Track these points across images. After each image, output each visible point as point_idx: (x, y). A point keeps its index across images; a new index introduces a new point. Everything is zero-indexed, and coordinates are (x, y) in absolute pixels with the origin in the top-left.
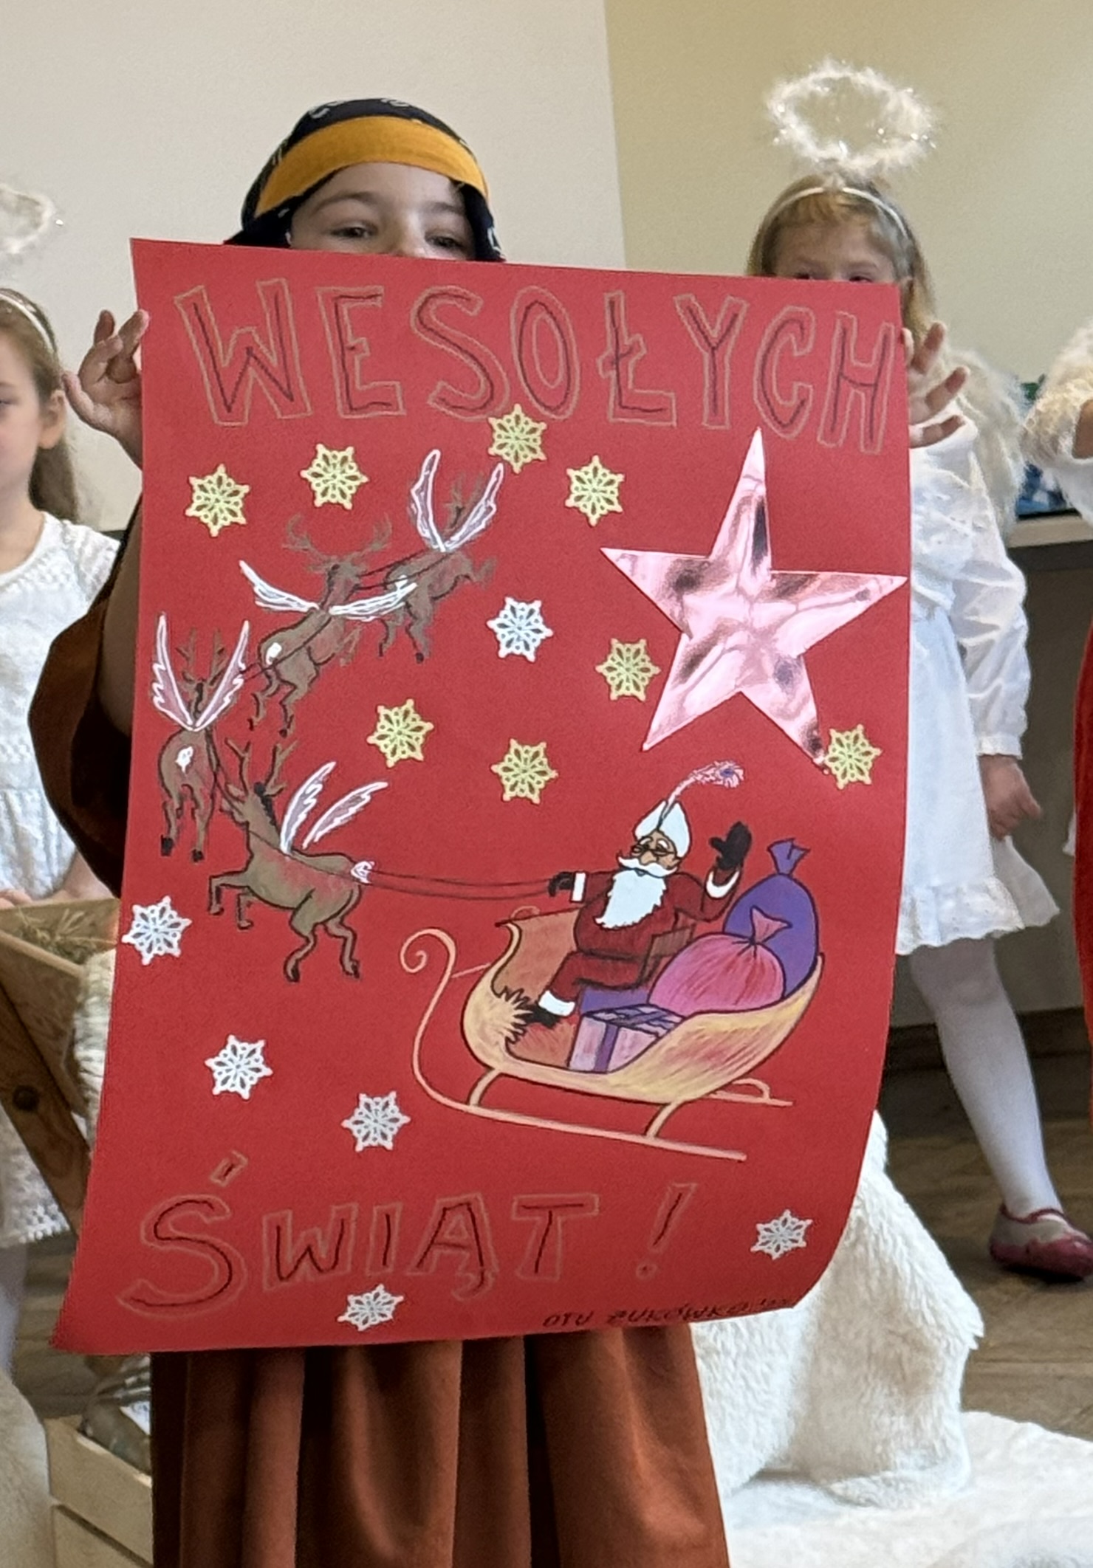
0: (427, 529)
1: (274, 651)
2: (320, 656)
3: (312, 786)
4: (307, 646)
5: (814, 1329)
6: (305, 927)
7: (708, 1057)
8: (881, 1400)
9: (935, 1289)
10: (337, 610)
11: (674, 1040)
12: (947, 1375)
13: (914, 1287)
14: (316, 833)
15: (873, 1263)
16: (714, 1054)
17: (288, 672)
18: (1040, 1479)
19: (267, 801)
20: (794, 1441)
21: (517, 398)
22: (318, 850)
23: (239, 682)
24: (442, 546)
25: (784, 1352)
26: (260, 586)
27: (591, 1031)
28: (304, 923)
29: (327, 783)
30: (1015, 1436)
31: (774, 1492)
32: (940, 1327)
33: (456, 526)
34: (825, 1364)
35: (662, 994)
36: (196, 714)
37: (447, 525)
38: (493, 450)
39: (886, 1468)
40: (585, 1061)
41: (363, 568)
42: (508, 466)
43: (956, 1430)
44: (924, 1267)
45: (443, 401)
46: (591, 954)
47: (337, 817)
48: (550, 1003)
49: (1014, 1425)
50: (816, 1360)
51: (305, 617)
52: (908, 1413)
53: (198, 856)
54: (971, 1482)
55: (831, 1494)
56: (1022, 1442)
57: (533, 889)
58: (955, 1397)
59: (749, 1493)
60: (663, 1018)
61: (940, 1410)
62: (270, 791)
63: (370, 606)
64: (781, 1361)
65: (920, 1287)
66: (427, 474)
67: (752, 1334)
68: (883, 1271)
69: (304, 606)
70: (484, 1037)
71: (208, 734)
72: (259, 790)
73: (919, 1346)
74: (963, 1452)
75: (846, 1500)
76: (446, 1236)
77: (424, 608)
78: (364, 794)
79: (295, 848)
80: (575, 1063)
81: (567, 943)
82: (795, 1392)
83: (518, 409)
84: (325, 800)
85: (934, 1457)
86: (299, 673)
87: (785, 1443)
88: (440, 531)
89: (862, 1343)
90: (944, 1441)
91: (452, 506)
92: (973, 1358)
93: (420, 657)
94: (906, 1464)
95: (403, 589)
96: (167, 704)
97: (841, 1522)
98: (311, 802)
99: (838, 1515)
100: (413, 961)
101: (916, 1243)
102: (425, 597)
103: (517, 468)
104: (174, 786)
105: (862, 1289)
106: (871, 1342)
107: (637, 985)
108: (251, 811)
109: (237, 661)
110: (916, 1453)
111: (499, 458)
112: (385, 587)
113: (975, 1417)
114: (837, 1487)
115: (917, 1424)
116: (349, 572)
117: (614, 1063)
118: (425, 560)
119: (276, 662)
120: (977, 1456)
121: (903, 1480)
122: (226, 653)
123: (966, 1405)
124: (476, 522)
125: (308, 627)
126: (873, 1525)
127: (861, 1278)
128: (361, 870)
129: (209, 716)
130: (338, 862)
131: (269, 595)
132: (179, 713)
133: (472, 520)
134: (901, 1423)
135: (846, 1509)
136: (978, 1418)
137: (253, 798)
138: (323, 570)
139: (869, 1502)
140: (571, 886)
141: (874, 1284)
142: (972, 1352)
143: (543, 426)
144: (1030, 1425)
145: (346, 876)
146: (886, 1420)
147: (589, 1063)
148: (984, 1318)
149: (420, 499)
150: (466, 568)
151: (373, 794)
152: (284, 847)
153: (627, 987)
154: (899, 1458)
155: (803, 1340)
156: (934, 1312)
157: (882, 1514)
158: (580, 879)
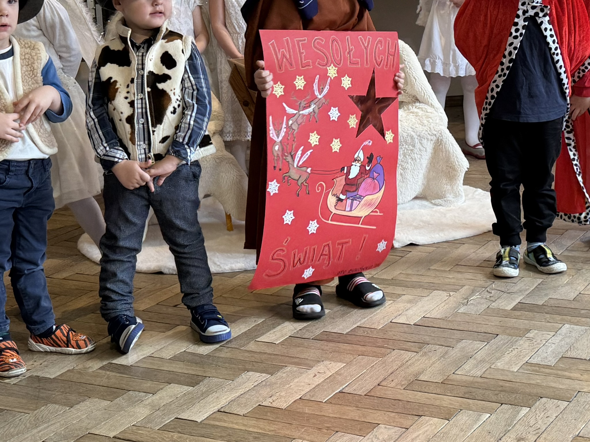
0: (317, 93)
1: (290, 122)
2: (299, 122)
3: (299, 152)
4: (296, 121)
5: (429, 165)
6: (299, 184)
7: (369, 205)
8: (444, 182)
9: (458, 156)
10: (301, 112)
11: (363, 202)
12: (460, 176)
13: (453, 156)
14: (301, 163)
15: (444, 150)
16: (369, 204)
17: (294, 127)
18: (481, 202)
19: (292, 156)
20: (423, 190)
21: (332, 62)
22: (301, 167)
23: (285, 130)
24: (320, 97)
25: (422, 170)
26: (287, 108)
27: (349, 201)
28: (299, 183)
29: (303, 150)
30: (475, 191)
31: (418, 202)
32: (459, 165)
33: (322, 91)
34: (431, 173)
35: (361, 192)
36: (278, 137)
37: (320, 92)
38: (328, 75)
39: (445, 198)
40: (348, 209)
41: (305, 103)
42: (331, 78)
43: (462, 190)
44: (456, 151)
45: (319, 64)
46: (348, 184)
47: (304, 159)
48: (342, 197)
49: (475, 189)
50: (429, 172)
51: (295, 114)
52: (450, 185)
53: (280, 170)
54: (465, 201)
55: (432, 203)
56: (477, 193)
57: (337, 171)
58: (462, 181)
59: (412, 202)
60: (361, 197)
61: (458, 184)
62: (292, 154)
63: (306, 112)
64: (421, 171)
65: (455, 156)
66: (316, 81)
67: (415, 165)
68: (446, 151)
69: (295, 112)
70: (331, 205)
71: (281, 142)
72: (290, 153)
73: (454, 170)
74: (463, 194)
75: (435, 204)
76: (324, 253)
77: (317, 111)
78: (309, 153)
79: (297, 166)
80: (346, 210)
81: (344, 183)
82: (424, 178)
83: (332, 65)
84: (302, 155)
85: (457, 195)
86: (295, 127)
87: (421, 190)
88: (319, 92)
89: (441, 167)
90: (459, 192)
91: (321, 87)
92: (466, 173)
93: (316, 122)
94: (450, 197)
95: (313, 106)
96: (273, 136)
97: (434, 209)
98: (300, 155)
99: (433, 208)
100: (318, 190)
101: (455, 146)
102: (317, 108)
103: (332, 78)
104: (275, 154)
105: (441, 155)
106: (442, 168)
107: (355, 191)
108: (289, 159)
109: (284, 125)
110: (452, 194)
111: (329, 76)
112: (309, 106)
113: (466, 187)
114: (433, 201)
115: (452, 187)
116: (303, 104)
117: (353, 209)
118: (317, 100)
119: (291, 124)
120: (466, 196)
121: (450, 200)
122: (282, 123)
123: (464, 184)
124: (326, 91)
125: (297, 116)
126: (441, 210)
127: (441, 153)
128: (309, 170)
129: (280, 138)
130: (304, 169)
131: (290, 111)
132: (275, 138)
133: (325, 90)
134: (449, 187)
135: (435, 206)
136: (467, 187)
137: (290, 156)
138: (298, 104)
139: (441, 205)
140: (344, 170)
141: (444, 154)
142: (466, 171)
143: (337, 69)
144: (479, 189)
145: (306, 171)
146: (445, 186)
147: (349, 209)
148: (469, 163)
149: (315, 87)
150: (324, 101)
151: (311, 153)
152: (295, 166)
153: (353, 191)
154: (448, 195)
155: (426, 166)
156: (458, 161)
157: (444, 208)
158: (346, 168)
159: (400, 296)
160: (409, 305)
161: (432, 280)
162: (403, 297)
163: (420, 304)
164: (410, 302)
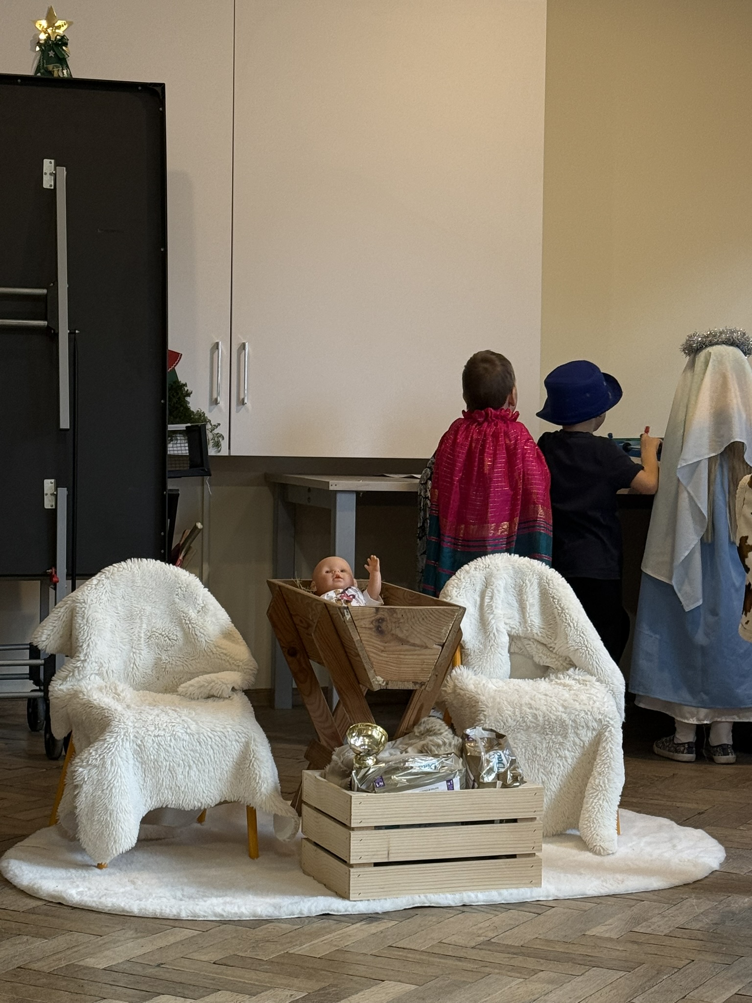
159: (535, 972)
160: (551, 987)
161: (589, 951)
162: (541, 974)
163: (568, 987)
164: (551, 982)
